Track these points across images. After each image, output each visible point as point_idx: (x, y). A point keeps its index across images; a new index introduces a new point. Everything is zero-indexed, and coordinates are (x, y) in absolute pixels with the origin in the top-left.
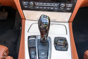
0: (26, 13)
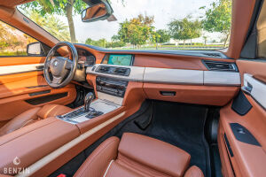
0: (99, 94)
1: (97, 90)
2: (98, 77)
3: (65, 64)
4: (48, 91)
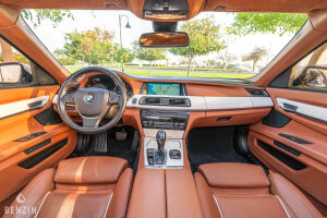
0: (146, 131)
1: (143, 127)
3: (106, 97)
4: (49, 140)
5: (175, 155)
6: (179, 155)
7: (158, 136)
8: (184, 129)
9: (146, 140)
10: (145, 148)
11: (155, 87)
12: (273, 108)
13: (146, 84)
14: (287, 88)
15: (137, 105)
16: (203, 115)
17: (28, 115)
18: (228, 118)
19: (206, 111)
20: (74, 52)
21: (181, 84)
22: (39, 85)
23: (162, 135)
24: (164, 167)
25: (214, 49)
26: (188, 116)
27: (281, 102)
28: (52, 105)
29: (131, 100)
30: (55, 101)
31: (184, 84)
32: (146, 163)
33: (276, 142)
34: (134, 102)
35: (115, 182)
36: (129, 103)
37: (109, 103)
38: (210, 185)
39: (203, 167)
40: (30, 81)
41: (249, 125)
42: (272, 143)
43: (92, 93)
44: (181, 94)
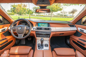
0: (37, 38)
1: (37, 37)
2: (36, 31)
3: (25, 28)
4: (7, 41)
5: (46, 45)
6: (48, 45)
7: (41, 40)
8: (49, 37)
9: (37, 41)
10: (37, 43)
11: (40, 24)
12: (77, 31)
13: (37, 23)
14: (81, 25)
15: (35, 30)
16: (55, 33)
17: (1, 33)
18: (63, 34)
19: (56, 32)
20: (14, 11)
21: (48, 23)
22: (4, 24)
23: (42, 39)
24: (43, 49)
25: (59, 10)
26: (50, 33)
27: (79, 29)
28: (8, 30)
29: (33, 28)
30: (9, 28)
31: (49, 23)
32: (38, 48)
33: (78, 41)
34: (34, 29)
35: (28, 54)
36: (32, 29)
37: (26, 30)
38: (57, 55)
39: (55, 49)
40: (2, 23)
41: (70, 36)
42: (77, 42)
43: (21, 27)
44: (48, 26)
